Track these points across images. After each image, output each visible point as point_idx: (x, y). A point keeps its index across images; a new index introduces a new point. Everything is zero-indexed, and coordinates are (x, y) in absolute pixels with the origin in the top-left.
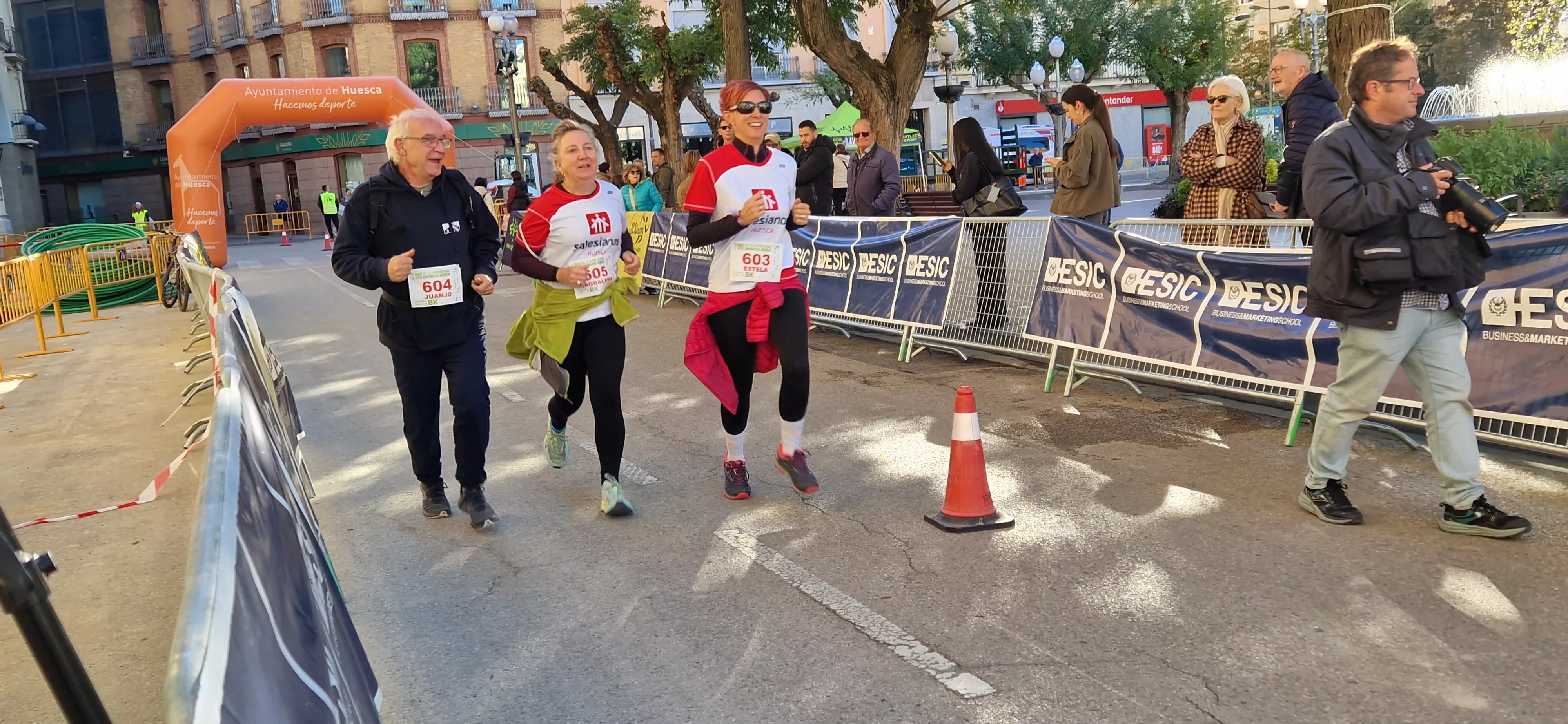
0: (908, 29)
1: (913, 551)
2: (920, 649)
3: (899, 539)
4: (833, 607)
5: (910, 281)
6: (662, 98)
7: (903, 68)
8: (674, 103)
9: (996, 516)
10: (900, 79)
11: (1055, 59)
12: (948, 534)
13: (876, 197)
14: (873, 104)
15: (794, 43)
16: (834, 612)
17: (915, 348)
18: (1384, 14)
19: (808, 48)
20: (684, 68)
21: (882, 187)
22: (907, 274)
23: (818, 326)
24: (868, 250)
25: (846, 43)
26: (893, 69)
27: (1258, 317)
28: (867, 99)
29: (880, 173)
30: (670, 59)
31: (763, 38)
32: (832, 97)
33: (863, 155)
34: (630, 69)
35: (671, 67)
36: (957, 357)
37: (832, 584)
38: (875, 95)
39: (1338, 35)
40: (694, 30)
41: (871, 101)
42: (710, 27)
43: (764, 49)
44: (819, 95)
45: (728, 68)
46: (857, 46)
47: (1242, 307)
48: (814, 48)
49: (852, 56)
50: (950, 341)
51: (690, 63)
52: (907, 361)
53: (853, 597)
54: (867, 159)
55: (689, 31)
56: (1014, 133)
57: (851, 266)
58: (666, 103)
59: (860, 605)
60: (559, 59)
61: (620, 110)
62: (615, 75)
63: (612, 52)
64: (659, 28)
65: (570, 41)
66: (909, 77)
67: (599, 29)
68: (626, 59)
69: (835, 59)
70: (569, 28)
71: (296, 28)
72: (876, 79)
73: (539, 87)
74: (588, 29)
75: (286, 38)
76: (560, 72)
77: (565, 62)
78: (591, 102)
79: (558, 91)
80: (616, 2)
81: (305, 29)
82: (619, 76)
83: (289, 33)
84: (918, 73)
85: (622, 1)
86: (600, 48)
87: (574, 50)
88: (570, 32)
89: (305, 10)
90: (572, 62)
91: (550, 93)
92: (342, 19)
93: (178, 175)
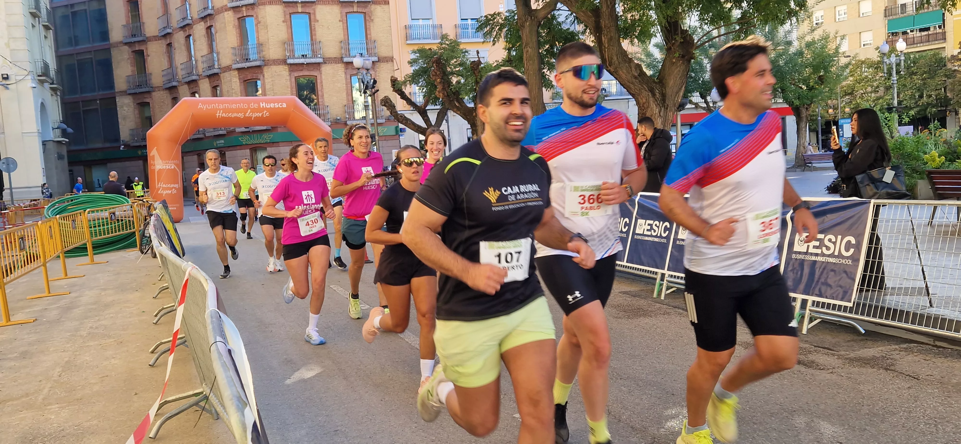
0: (677, 55)
7: (671, 83)
17: (811, 320)
26: (663, 84)
36: (853, 330)
38: (651, 102)
46: (639, 67)
49: (636, 74)
52: (804, 331)
55: (493, 64)
60: (404, 83)
61: (442, 116)
62: (443, 94)
63: (442, 79)
64: (475, 61)
65: (412, 72)
66: (675, 90)
67: (434, 63)
68: (449, 83)
69: (624, 76)
70: (411, 63)
71: (228, 69)
72: (652, 91)
73: (388, 102)
74: (424, 64)
75: (222, 75)
76: (404, 92)
77: (408, 86)
78: (423, 112)
79: (400, 105)
80: (444, 46)
81: (234, 69)
82: (446, 94)
83: (224, 72)
84: (682, 87)
85: (448, 45)
86: (433, 75)
87: (414, 78)
88: (411, 66)
89: (234, 58)
90: (413, 85)
91: (395, 106)
92: (257, 63)
93: (154, 160)
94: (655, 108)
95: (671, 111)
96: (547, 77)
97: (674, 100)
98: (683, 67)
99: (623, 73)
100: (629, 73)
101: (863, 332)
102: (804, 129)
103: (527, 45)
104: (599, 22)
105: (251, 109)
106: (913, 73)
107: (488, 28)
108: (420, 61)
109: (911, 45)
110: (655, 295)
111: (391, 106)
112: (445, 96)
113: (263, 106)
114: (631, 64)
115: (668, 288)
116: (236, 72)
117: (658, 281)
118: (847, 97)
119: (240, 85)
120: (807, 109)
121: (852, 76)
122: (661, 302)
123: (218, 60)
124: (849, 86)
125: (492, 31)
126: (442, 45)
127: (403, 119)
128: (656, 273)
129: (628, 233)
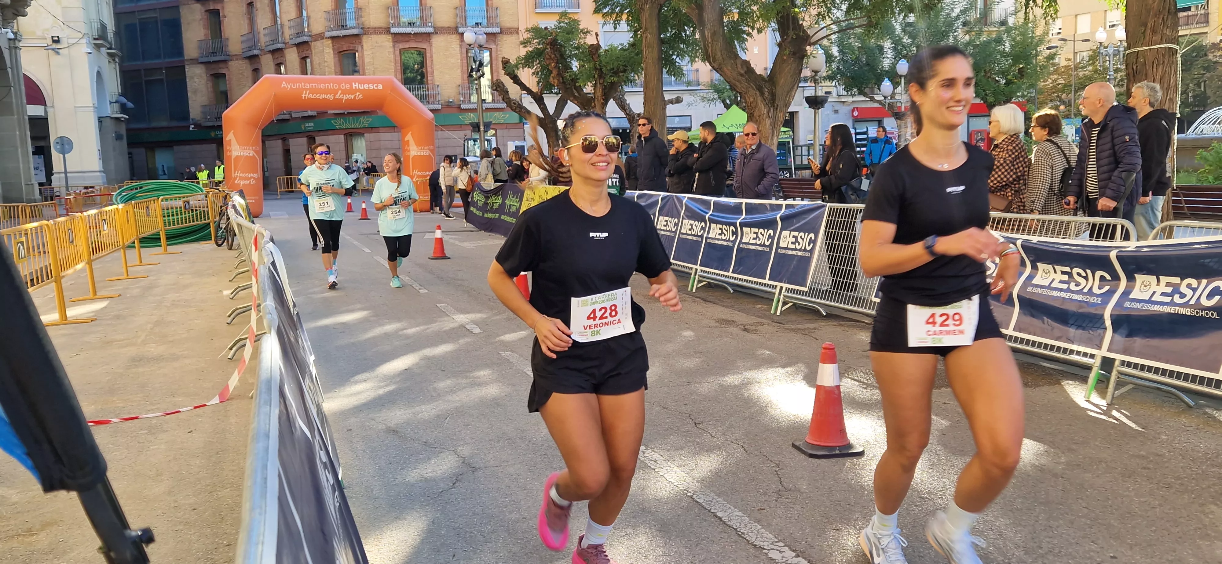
0: (787, 52)
1: (782, 471)
2: (789, 554)
3: (771, 461)
4: (719, 514)
5: (783, 251)
6: (594, 100)
7: (783, 81)
8: (602, 103)
9: (850, 446)
10: (779, 91)
11: (901, 76)
12: (810, 459)
13: (759, 184)
14: (757, 109)
15: (697, 59)
16: (720, 518)
17: (785, 303)
18: (1174, 52)
19: (708, 64)
20: (611, 76)
21: (764, 176)
22: (780, 245)
23: (709, 282)
24: (751, 225)
25: (738, 62)
26: (773, 82)
27: (1065, 294)
28: (752, 105)
29: (763, 165)
30: (601, 69)
31: (672, 55)
32: (724, 102)
33: (750, 150)
34: (570, 76)
35: (601, 75)
36: (817, 312)
37: (719, 495)
38: (759, 102)
39: (1135, 67)
40: (620, 47)
41: (755, 107)
42: (632, 45)
43: (673, 63)
44: (713, 99)
45: (645, 77)
46: (747, 63)
47: (1052, 286)
48: (713, 64)
49: (742, 72)
50: (813, 299)
51: (616, 73)
52: (778, 313)
53: (736, 508)
54: (753, 153)
55: (616, 48)
56: (865, 133)
58: (596, 102)
59: (740, 514)
60: (516, 66)
61: (560, 106)
62: (558, 80)
63: (557, 63)
64: (593, 45)
65: (525, 53)
66: (786, 89)
67: (548, 45)
68: (568, 68)
69: (728, 73)
70: (524, 43)
71: (320, 36)
72: (760, 89)
73: (500, 87)
74: (539, 45)
75: (313, 44)
76: (516, 76)
77: (521, 69)
78: (539, 100)
79: (514, 90)
80: (562, 25)
81: (328, 38)
82: (561, 81)
83: (315, 41)
85: (566, 23)
86: (547, 59)
87: (528, 61)
88: (525, 47)
89: (328, 24)
90: (526, 69)
91: (508, 92)
92: (355, 31)
93: (230, 146)
94: (763, 108)
95: (781, 111)
96: (677, 64)
97: (785, 99)
98: (794, 65)
99: (729, 69)
100: (734, 69)
101: (825, 313)
103: (646, 30)
104: (702, 16)
105: (341, 90)
107: (607, 9)
108: (536, 41)
110: (689, 289)
111: (503, 91)
112: (561, 84)
113: (355, 87)
115: (700, 282)
116: (330, 42)
117: (692, 276)
119: (334, 57)
123: (309, 25)
125: (612, 13)
126: (560, 23)
127: (516, 107)
128: (692, 269)
129: (675, 232)
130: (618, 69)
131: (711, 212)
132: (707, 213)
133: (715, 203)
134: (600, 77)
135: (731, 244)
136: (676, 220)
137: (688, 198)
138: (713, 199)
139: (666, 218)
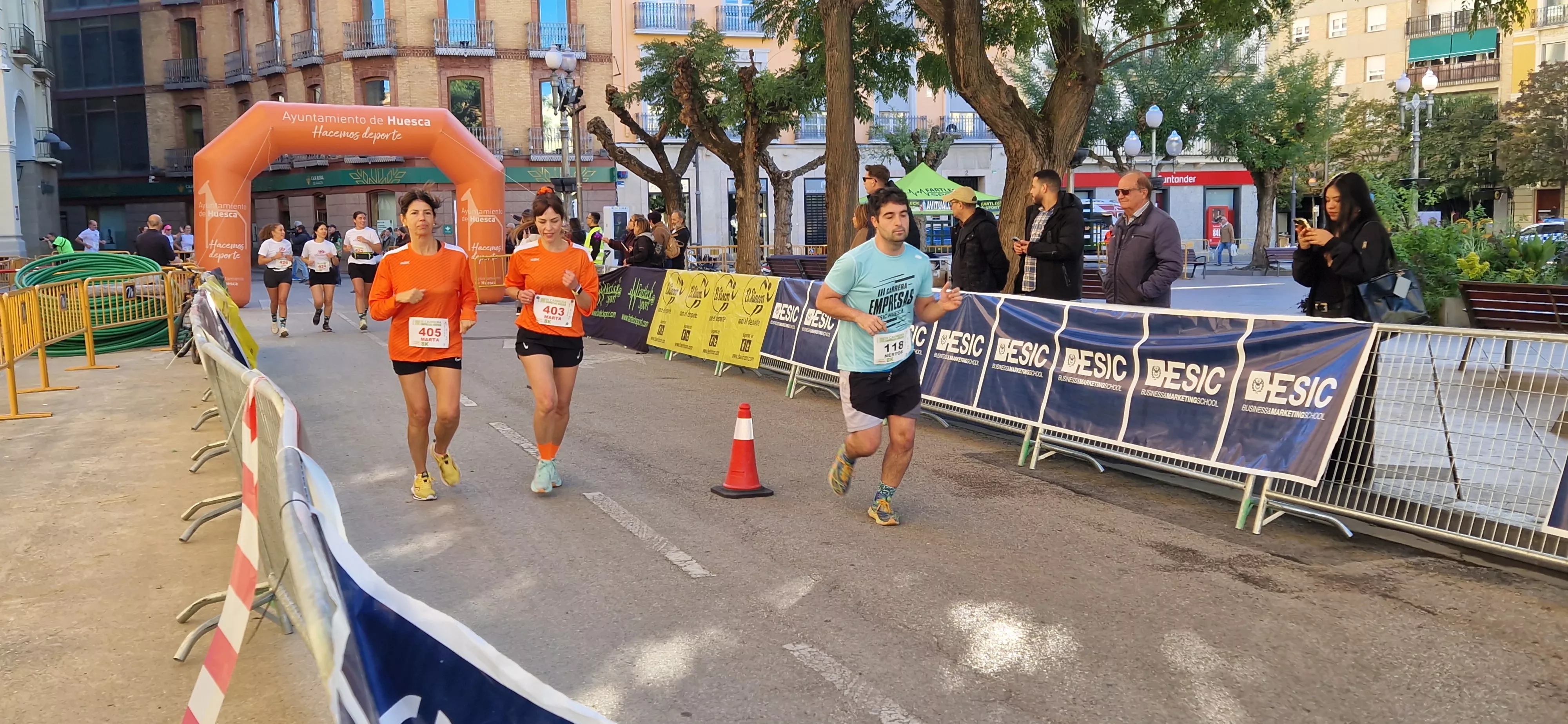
0: (1074, 75)
5: (1255, 409)
6: (741, 148)
7: (1064, 120)
8: (755, 153)
11: (1153, 128)
13: (1145, 280)
17: (1268, 512)
20: (769, 115)
21: (1155, 267)
22: (1247, 398)
23: (1061, 453)
24: (1167, 356)
25: (1001, 90)
26: (1050, 122)
30: (755, 104)
34: (711, 111)
35: (755, 112)
36: (1333, 531)
40: (779, 74)
42: (802, 70)
46: (1013, 92)
48: (965, 91)
49: (1007, 103)
51: (775, 110)
52: (1257, 530)
55: (776, 74)
57: (1130, 374)
58: (746, 152)
60: (629, 97)
61: (687, 155)
62: (692, 118)
63: (690, 93)
64: (746, 68)
65: (642, 79)
66: (1069, 132)
67: (678, 66)
68: (703, 102)
69: (987, 105)
70: (641, 65)
71: (337, 57)
72: (1031, 132)
73: (599, 127)
74: (662, 68)
75: (325, 68)
76: (626, 113)
77: (635, 102)
78: (657, 147)
79: (620, 133)
80: (696, 39)
81: (347, 59)
82: (696, 119)
83: (329, 63)
84: (1079, 128)
85: (703, 38)
86: (676, 87)
87: (645, 90)
88: (641, 70)
89: (347, 40)
90: (642, 102)
91: (611, 135)
92: (386, 51)
93: (204, 203)
94: (1034, 160)
95: (1059, 166)
96: (863, 100)
97: (1067, 148)
98: (1083, 96)
99: (987, 100)
100: (996, 101)
101: (1350, 534)
102: (1269, 208)
103: (832, 46)
104: (953, 15)
105: (371, 126)
106: (1447, 129)
107: (770, 16)
108: (656, 62)
109: (1446, 81)
110: (1021, 461)
111: (605, 134)
112: (694, 123)
113: (392, 122)
114: (1000, 86)
115: (1042, 452)
116: (349, 65)
117: (1026, 439)
118: (1340, 160)
119: (355, 86)
120: (1275, 175)
121: (1350, 126)
122: (1030, 474)
123: (320, 42)
124: (1343, 141)
125: (777, 21)
126: (693, 38)
127: (624, 158)
128: (1024, 426)
129: (981, 358)
130: (781, 104)
131: (1063, 327)
132: (1058, 328)
133: (1071, 311)
134: (753, 115)
135: (1118, 388)
136: (981, 338)
137: (1006, 300)
138: (1067, 305)
139: (960, 334)
